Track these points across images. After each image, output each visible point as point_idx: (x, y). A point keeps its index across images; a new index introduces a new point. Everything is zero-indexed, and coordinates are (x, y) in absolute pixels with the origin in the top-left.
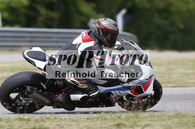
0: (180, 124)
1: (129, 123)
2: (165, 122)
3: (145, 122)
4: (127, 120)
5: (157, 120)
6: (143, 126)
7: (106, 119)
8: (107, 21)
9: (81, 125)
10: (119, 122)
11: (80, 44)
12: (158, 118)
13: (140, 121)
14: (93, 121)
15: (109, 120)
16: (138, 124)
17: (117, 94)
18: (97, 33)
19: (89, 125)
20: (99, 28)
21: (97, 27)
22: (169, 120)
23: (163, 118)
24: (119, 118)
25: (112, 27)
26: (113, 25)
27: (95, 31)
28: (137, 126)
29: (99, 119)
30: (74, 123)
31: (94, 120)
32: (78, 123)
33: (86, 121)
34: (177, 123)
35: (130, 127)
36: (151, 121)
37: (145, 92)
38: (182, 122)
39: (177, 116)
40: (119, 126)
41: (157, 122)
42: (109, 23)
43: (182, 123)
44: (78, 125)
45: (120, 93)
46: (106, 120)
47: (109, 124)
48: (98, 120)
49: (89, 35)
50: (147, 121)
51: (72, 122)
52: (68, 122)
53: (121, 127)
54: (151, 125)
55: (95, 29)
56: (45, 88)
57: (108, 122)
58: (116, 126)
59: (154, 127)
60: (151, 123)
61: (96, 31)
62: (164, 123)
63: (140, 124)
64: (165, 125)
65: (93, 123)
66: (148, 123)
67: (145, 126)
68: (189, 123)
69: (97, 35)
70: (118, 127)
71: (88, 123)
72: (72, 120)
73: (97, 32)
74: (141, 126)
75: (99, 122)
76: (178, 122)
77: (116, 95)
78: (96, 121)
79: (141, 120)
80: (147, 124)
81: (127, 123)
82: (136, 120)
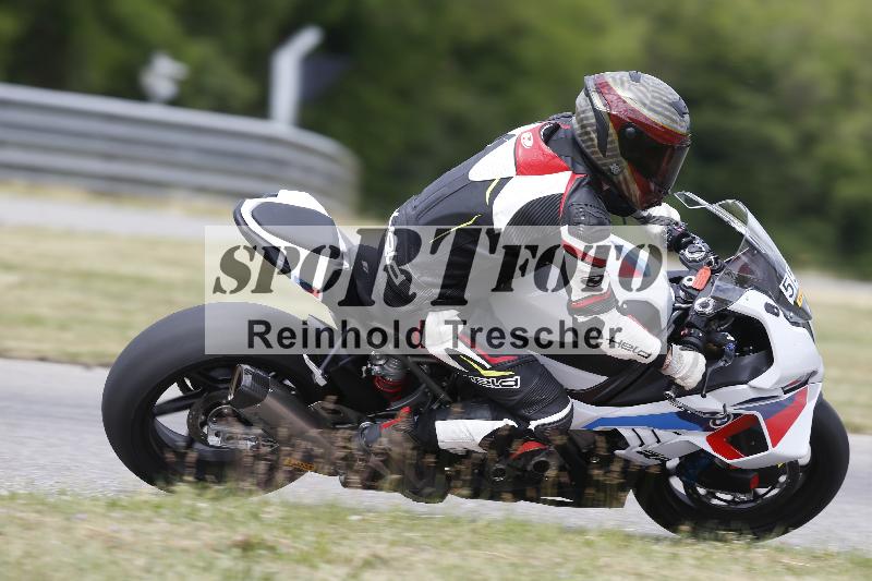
0: (526, 571)
1: (297, 545)
2: (456, 554)
3: (367, 547)
4: (287, 530)
5: (423, 541)
6: (357, 562)
7: (192, 515)
8: (644, 86)
9: (82, 529)
10: (252, 533)
11: (504, 181)
12: (426, 534)
13: (345, 538)
14: (135, 518)
15: (208, 520)
16: (335, 549)
17: (642, 444)
18: (592, 139)
19: (115, 531)
20: (607, 118)
21: (595, 110)
22: (474, 546)
23: (448, 538)
24: (255, 516)
25: (667, 117)
26: (670, 104)
27: (583, 127)
28: (329, 562)
29: (163, 511)
30: (48, 519)
31: (139, 514)
32: (68, 519)
33: (104, 516)
34: (513, 565)
35: (298, 562)
36: (393, 544)
37: (774, 445)
38: (531, 561)
39: (512, 531)
40: (251, 553)
41: (423, 550)
42: (653, 97)
43: (533, 567)
44: (67, 530)
45: (659, 441)
46: (194, 520)
47: (208, 536)
48: (162, 516)
49: (546, 142)
50: (379, 540)
51: (38, 512)
52: (22, 512)
53: (260, 556)
54: (395, 564)
55: (587, 118)
56: (321, 382)
57: (202, 528)
58: (237, 552)
59: (405, 572)
60: (393, 555)
61: (589, 129)
62: (450, 558)
63: (343, 550)
64: (456, 567)
65: (136, 526)
66: (381, 549)
67: (369, 564)
68: (563, 570)
69: (593, 146)
70: (243, 557)
71: (116, 526)
72: (43, 504)
73: (594, 136)
74: (348, 561)
75: (162, 525)
76: (515, 560)
77: (640, 449)
78: (149, 521)
79: (352, 536)
80: (376, 557)
81: (285, 542)
82: (327, 530)
